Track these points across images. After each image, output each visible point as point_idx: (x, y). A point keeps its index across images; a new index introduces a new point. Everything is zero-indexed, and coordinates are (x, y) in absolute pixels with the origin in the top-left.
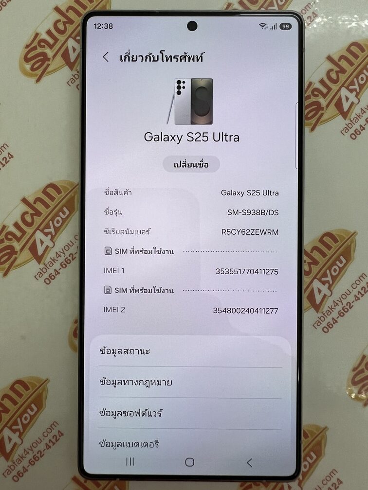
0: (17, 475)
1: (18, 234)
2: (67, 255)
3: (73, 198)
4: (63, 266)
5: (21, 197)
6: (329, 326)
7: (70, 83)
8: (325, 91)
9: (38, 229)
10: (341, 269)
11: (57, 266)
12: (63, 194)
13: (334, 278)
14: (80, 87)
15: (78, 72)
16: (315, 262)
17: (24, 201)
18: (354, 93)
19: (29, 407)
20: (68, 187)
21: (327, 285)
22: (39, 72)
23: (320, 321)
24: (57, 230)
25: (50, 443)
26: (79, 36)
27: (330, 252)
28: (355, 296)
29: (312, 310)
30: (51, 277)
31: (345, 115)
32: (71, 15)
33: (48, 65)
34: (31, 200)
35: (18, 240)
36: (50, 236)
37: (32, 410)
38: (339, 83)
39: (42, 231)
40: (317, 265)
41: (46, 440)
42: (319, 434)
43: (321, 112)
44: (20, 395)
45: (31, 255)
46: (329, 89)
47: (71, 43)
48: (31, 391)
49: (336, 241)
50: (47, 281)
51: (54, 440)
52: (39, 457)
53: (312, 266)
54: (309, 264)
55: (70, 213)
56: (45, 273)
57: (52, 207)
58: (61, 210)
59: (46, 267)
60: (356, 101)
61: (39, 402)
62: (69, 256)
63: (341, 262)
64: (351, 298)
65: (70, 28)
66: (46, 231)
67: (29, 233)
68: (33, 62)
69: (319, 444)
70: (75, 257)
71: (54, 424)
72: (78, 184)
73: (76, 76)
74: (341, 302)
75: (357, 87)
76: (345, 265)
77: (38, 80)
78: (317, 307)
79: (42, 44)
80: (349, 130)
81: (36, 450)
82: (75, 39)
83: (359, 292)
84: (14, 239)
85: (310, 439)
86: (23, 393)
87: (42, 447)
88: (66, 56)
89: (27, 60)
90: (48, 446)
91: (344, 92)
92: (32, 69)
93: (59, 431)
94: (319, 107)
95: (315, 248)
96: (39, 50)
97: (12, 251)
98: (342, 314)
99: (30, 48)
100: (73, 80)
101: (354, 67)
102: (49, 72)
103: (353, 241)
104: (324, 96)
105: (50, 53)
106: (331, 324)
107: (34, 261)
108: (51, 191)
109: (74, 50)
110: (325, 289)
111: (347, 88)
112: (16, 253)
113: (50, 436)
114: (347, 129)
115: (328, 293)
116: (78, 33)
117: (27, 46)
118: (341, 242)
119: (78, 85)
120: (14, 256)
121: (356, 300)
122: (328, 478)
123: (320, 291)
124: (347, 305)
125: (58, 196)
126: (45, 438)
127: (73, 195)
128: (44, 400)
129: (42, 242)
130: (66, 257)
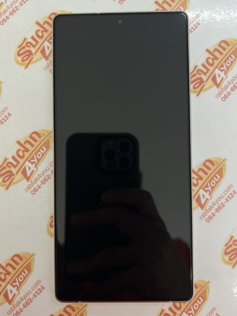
0: (16, 314)
1: (15, 163)
2: (45, 176)
3: (48, 140)
4: (43, 183)
5: (17, 140)
6: (210, 218)
7: (46, 69)
8: (205, 71)
9: (27, 160)
10: (217, 182)
11: (39, 183)
12: (42, 138)
13: (213, 188)
14: (52, 71)
15: (51, 62)
16: (201, 178)
17: (18, 142)
18: (224, 72)
19: (23, 271)
20: (45, 133)
21: (208, 192)
22: (27, 62)
23: (204, 215)
24: (39, 160)
25: (36, 293)
26: (51, 39)
27: (210, 172)
28: (226, 199)
29: (199, 208)
30: (36, 190)
31: (218, 86)
32: (46, 26)
33: (32, 58)
34: (22, 142)
35: (15, 167)
36: (34, 164)
37: (25, 273)
38: (213, 66)
39: (30, 161)
40: (202, 180)
41: (34, 292)
42: (205, 286)
43: (203, 84)
44: (17, 264)
45: (23, 177)
46: (208, 70)
47: (46, 44)
48: (24, 261)
49: (213, 164)
50: (33, 192)
51: (39, 292)
52: (30, 302)
53: (199, 180)
54: (197, 179)
55: (47, 150)
56: (31, 187)
57: (35, 146)
58: (41, 148)
59: (32, 184)
60: (225, 77)
61: (29, 268)
62: (47, 177)
63: (217, 178)
64: (223, 201)
65: (46, 35)
66: (32, 161)
67: (21, 163)
68: (23, 56)
69: (205, 292)
70: (50, 177)
71: (39, 282)
72: (52, 131)
73: (50, 64)
74: (217, 203)
75: (225, 68)
76: (220, 179)
77: (26, 67)
78: (202, 207)
79: (29, 45)
80: (220, 95)
81: (27, 298)
82: (49, 41)
83: (228, 197)
84: (12, 167)
85: (199, 289)
86: (19, 263)
87: (31, 296)
88: (43, 52)
89: (19, 55)
90: (35, 295)
91: (217, 72)
92: (23, 60)
93: (42, 286)
94: (201, 81)
95: (200, 169)
96: (27, 49)
97: (11, 174)
98: (218, 211)
99: (21, 47)
100: (48, 67)
101: (223, 56)
102: (33, 62)
103: (224, 165)
104: (205, 74)
105: (33, 50)
106: (211, 217)
107: (25, 180)
108: (35, 136)
109: (48, 48)
110: (207, 195)
111: (219, 69)
112: (13, 175)
113: (36, 289)
114: (219, 94)
115: (209, 197)
116: (51, 37)
117: (19, 47)
118: (217, 165)
119: (51, 70)
120: (12, 177)
121: (227, 202)
122: (211, 314)
123: (204, 196)
124: (221, 204)
125: (39, 139)
126: (33, 290)
127: (48, 138)
128: (32, 266)
129: (29, 168)
130: (44, 177)
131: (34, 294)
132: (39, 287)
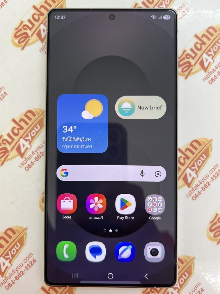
25: (28, 266)
51: (30, 265)
71: (31, 255)
93: (33, 259)
113: (28, 262)
126: (25, 263)
131: (26, 267)
132: (31, 260)
